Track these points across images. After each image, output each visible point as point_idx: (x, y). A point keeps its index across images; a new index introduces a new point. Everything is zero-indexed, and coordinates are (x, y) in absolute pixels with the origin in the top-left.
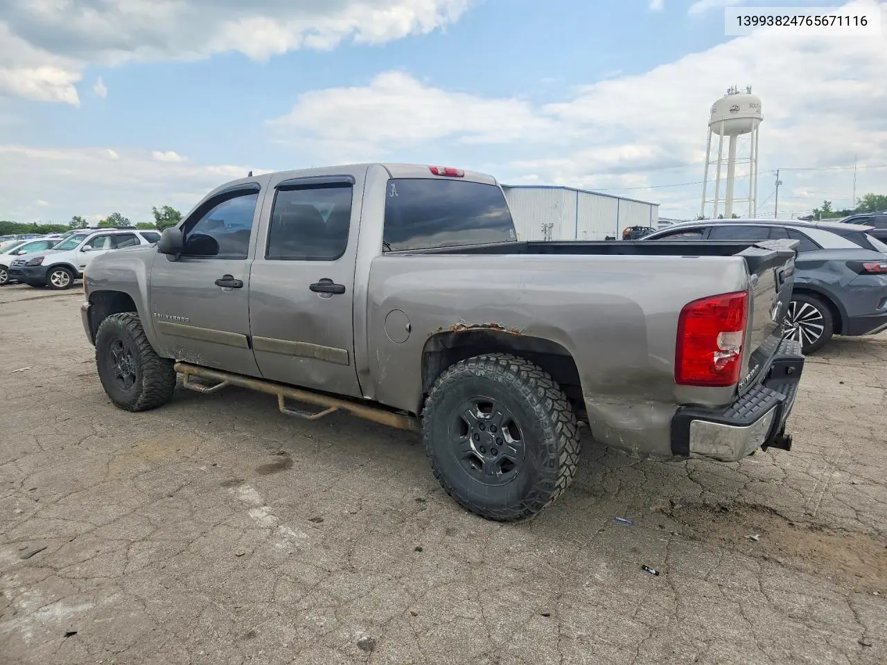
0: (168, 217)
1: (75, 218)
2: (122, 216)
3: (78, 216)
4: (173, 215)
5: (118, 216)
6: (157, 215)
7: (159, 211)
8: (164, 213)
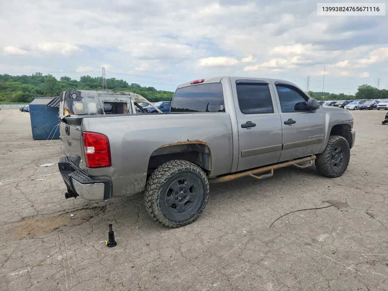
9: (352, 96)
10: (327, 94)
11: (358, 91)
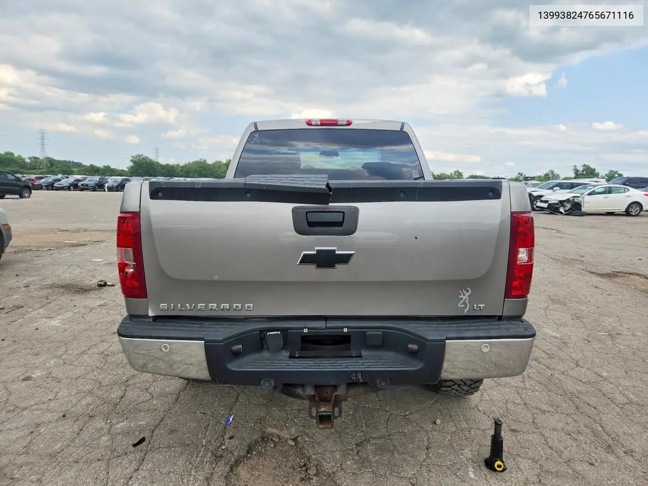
0: (585, 173)
1: (519, 174)
2: (555, 172)
3: (521, 172)
4: (589, 171)
5: (552, 172)
6: (576, 171)
7: (578, 168)
8: (582, 170)
9: (123, 171)
10: (78, 165)
11: (131, 164)
